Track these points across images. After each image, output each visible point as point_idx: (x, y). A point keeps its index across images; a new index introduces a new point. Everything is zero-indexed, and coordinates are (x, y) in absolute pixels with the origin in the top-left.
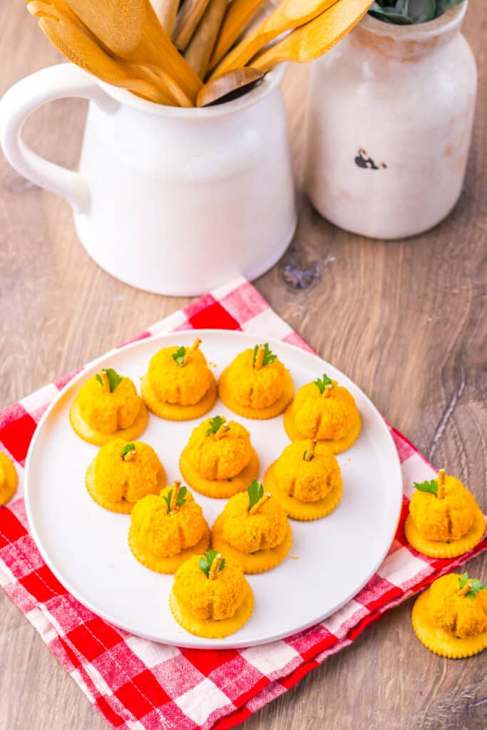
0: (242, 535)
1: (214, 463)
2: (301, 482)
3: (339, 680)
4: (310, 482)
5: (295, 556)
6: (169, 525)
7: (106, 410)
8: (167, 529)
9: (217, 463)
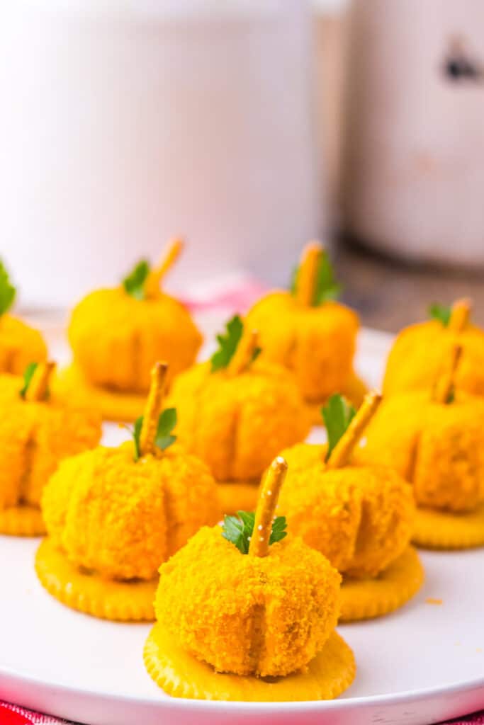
0: (318, 502)
1: (228, 421)
2: (434, 437)
4: (456, 438)
5: (435, 598)
6: (139, 480)
8: (136, 487)
9: (236, 418)
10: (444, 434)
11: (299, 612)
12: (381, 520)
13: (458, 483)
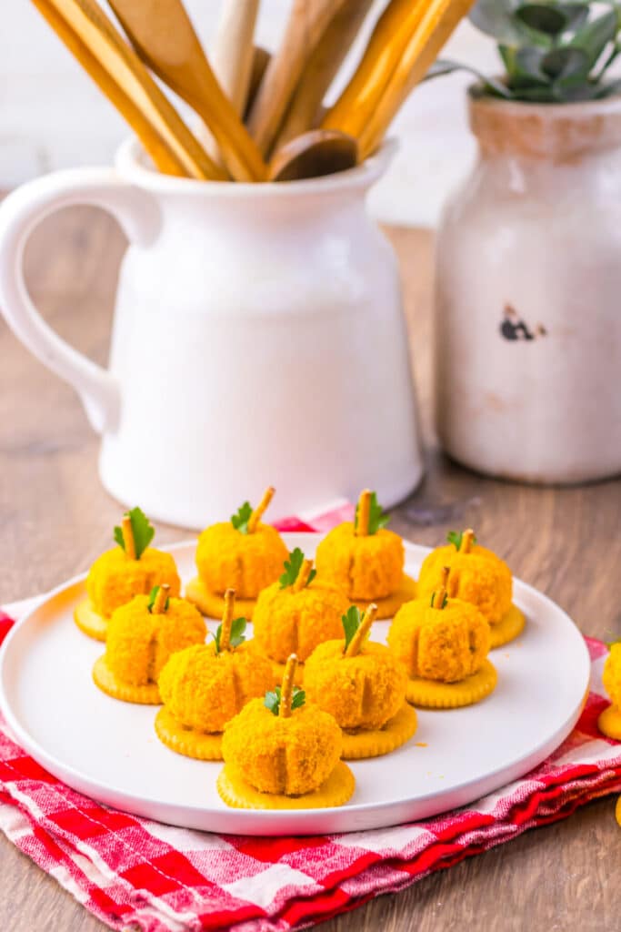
0: (334, 680)
1: (291, 622)
4: (443, 632)
5: (423, 742)
6: (218, 667)
7: (127, 575)
8: (215, 672)
9: (296, 621)
10: (434, 630)
11: (308, 753)
12: (378, 691)
13: (446, 663)
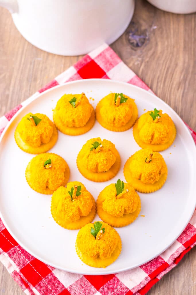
0: (114, 210)
1: (95, 166)
2: (144, 176)
3: (170, 286)
4: (150, 175)
5: (143, 215)
6: (73, 207)
7: (34, 137)
8: (72, 210)
9: (97, 165)
10: (147, 175)
